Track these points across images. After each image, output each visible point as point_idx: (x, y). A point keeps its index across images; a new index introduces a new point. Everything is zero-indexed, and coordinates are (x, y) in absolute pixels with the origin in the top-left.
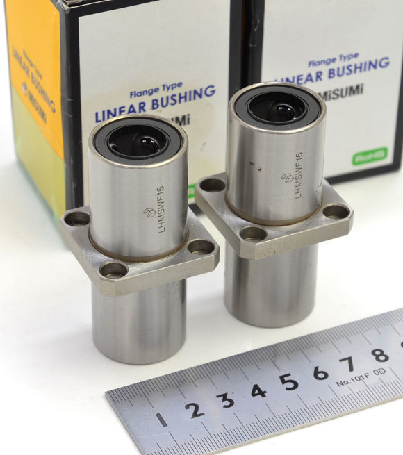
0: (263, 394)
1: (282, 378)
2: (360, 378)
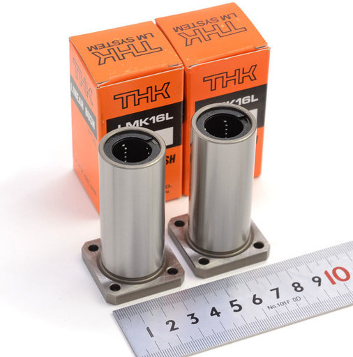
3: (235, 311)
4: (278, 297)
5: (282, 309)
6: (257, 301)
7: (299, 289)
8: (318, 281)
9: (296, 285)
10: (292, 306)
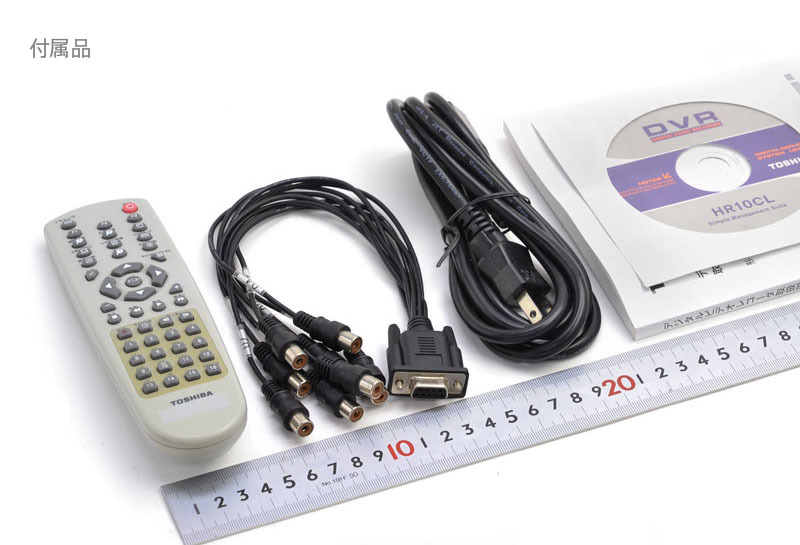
0: (269, 491)
1: (285, 478)
2: (339, 480)
3: (287, 487)
4: (335, 473)
5: (337, 486)
6: (312, 477)
7: (358, 464)
8: (379, 455)
9: (356, 460)
10: (348, 483)
